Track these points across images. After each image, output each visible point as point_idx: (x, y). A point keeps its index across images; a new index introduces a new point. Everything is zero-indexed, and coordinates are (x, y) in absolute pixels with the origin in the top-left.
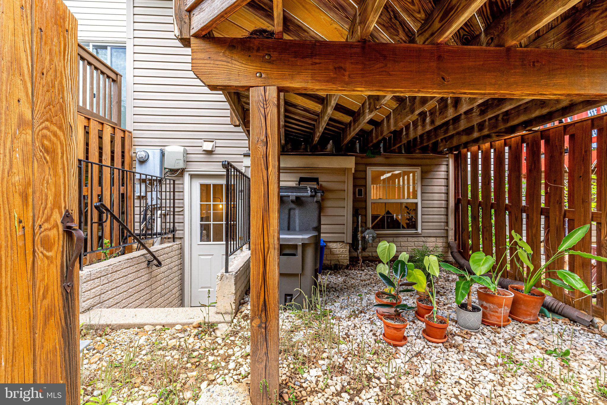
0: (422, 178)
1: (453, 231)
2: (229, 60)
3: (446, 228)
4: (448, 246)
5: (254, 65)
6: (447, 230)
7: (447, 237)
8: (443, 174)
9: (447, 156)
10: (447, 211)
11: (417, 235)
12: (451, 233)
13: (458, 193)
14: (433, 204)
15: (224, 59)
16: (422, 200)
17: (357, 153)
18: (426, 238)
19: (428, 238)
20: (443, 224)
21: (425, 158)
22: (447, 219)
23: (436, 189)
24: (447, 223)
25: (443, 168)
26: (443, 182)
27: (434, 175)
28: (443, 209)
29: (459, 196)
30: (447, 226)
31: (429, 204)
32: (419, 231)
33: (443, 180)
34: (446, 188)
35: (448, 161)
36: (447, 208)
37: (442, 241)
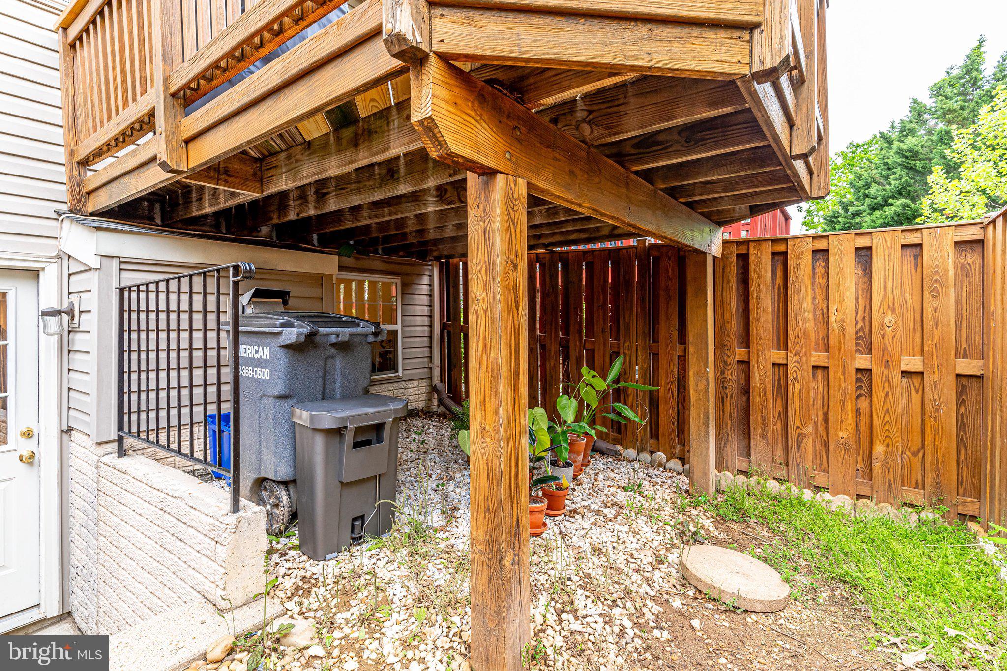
0: (403, 294)
1: (439, 369)
2: (478, 118)
3: (430, 365)
4: (434, 389)
5: (505, 138)
6: (431, 368)
7: (431, 378)
8: (425, 289)
9: (430, 263)
10: (431, 342)
11: (396, 380)
12: (437, 372)
13: (444, 315)
14: (415, 331)
15: (473, 113)
16: (403, 326)
17: (313, 245)
18: (407, 383)
19: (410, 382)
20: (426, 360)
21: (405, 264)
22: (431, 352)
23: (419, 310)
24: (431, 358)
25: (426, 280)
26: (425, 300)
27: (416, 289)
28: (425, 339)
29: (444, 320)
30: (431, 362)
31: (410, 331)
32: (400, 373)
33: (425, 297)
34: (429, 308)
35: (432, 271)
36: (431, 337)
37: (425, 384)
